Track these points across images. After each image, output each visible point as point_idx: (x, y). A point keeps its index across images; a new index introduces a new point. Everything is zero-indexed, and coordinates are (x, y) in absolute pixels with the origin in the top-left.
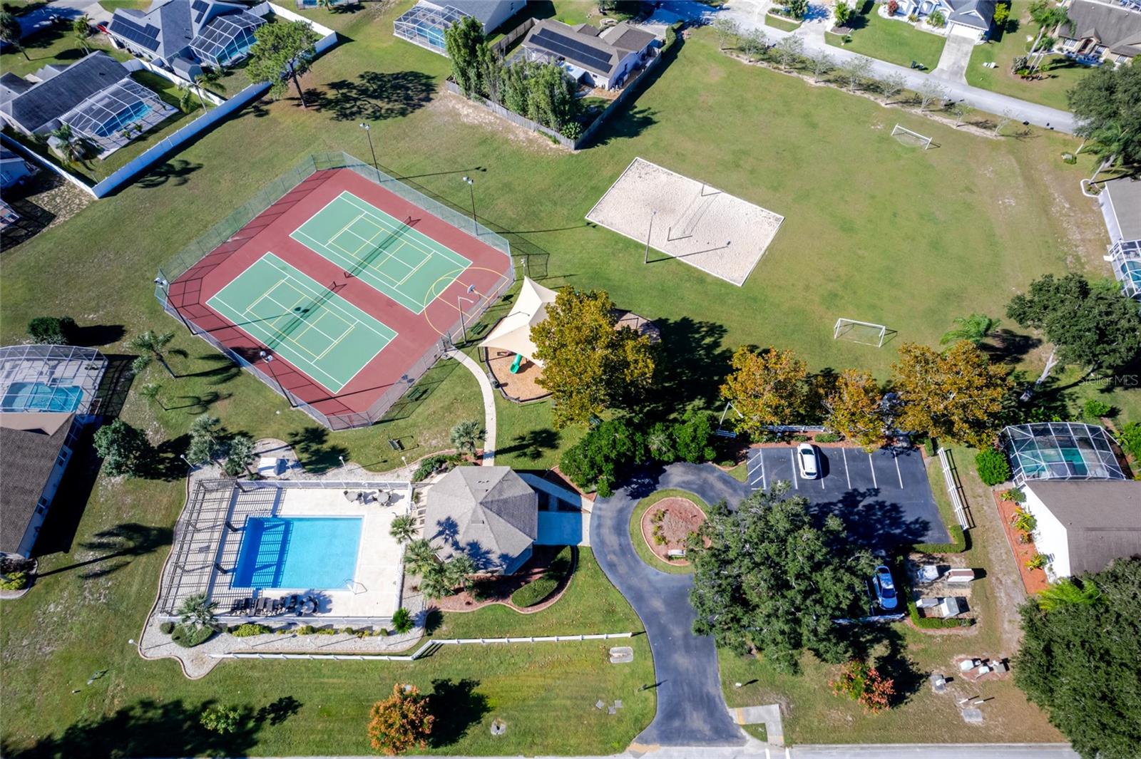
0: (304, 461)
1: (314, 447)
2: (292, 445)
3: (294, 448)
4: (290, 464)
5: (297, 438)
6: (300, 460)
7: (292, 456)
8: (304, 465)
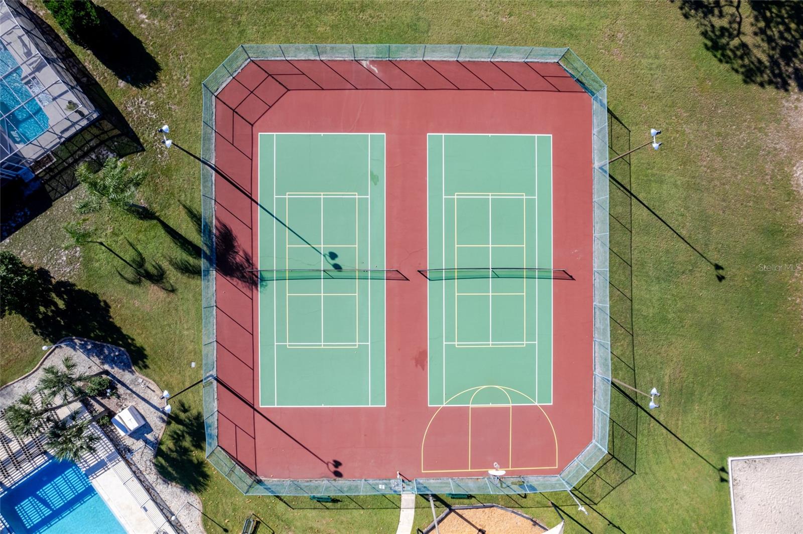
0: (163, 448)
1: (187, 443)
2: (171, 419)
3: (168, 423)
4: (149, 437)
5: (182, 416)
6: (161, 443)
7: (159, 430)
8: (159, 453)
